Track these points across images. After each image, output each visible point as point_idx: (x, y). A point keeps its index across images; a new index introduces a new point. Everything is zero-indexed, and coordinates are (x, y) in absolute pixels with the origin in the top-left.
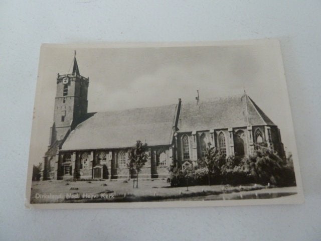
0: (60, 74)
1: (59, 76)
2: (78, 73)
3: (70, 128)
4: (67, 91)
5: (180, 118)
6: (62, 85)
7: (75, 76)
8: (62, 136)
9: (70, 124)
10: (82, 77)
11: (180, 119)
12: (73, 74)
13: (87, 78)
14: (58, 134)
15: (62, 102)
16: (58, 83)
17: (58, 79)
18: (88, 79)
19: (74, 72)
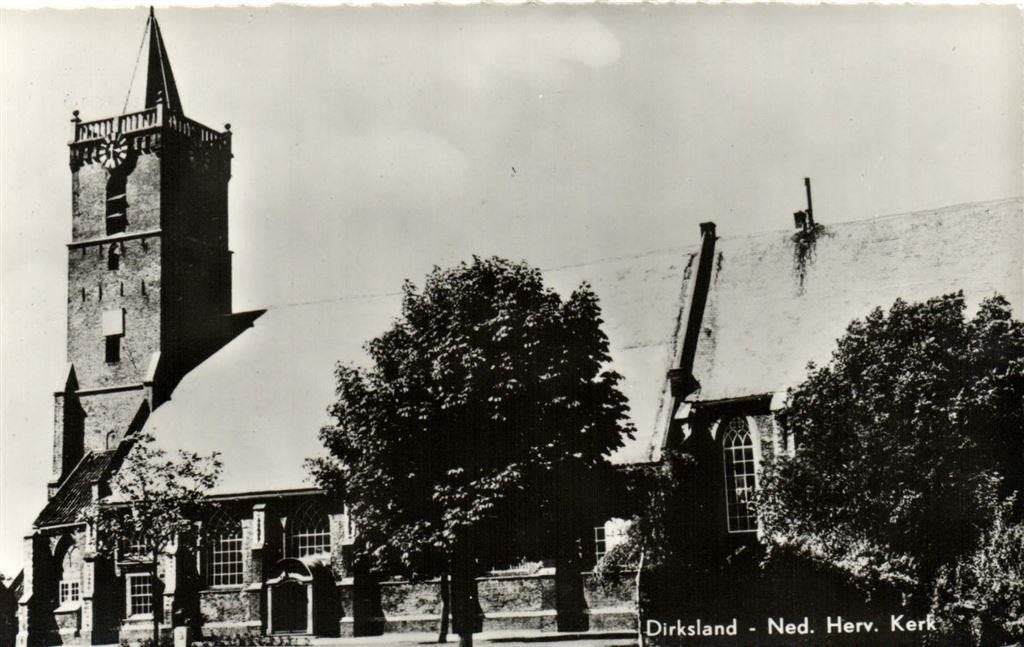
0: (84, 118)
1: (80, 127)
2: (174, 108)
3: (147, 394)
4: (122, 205)
5: (705, 325)
6: (94, 174)
7: (159, 123)
8: (111, 434)
9: (150, 377)
10: (198, 128)
11: (709, 333)
12: (149, 113)
13: (221, 130)
14: (89, 425)
15: (105, 265)
16: (76, 165)
17: (73, 147)
18: (226, 137)
19: (151, 101)
